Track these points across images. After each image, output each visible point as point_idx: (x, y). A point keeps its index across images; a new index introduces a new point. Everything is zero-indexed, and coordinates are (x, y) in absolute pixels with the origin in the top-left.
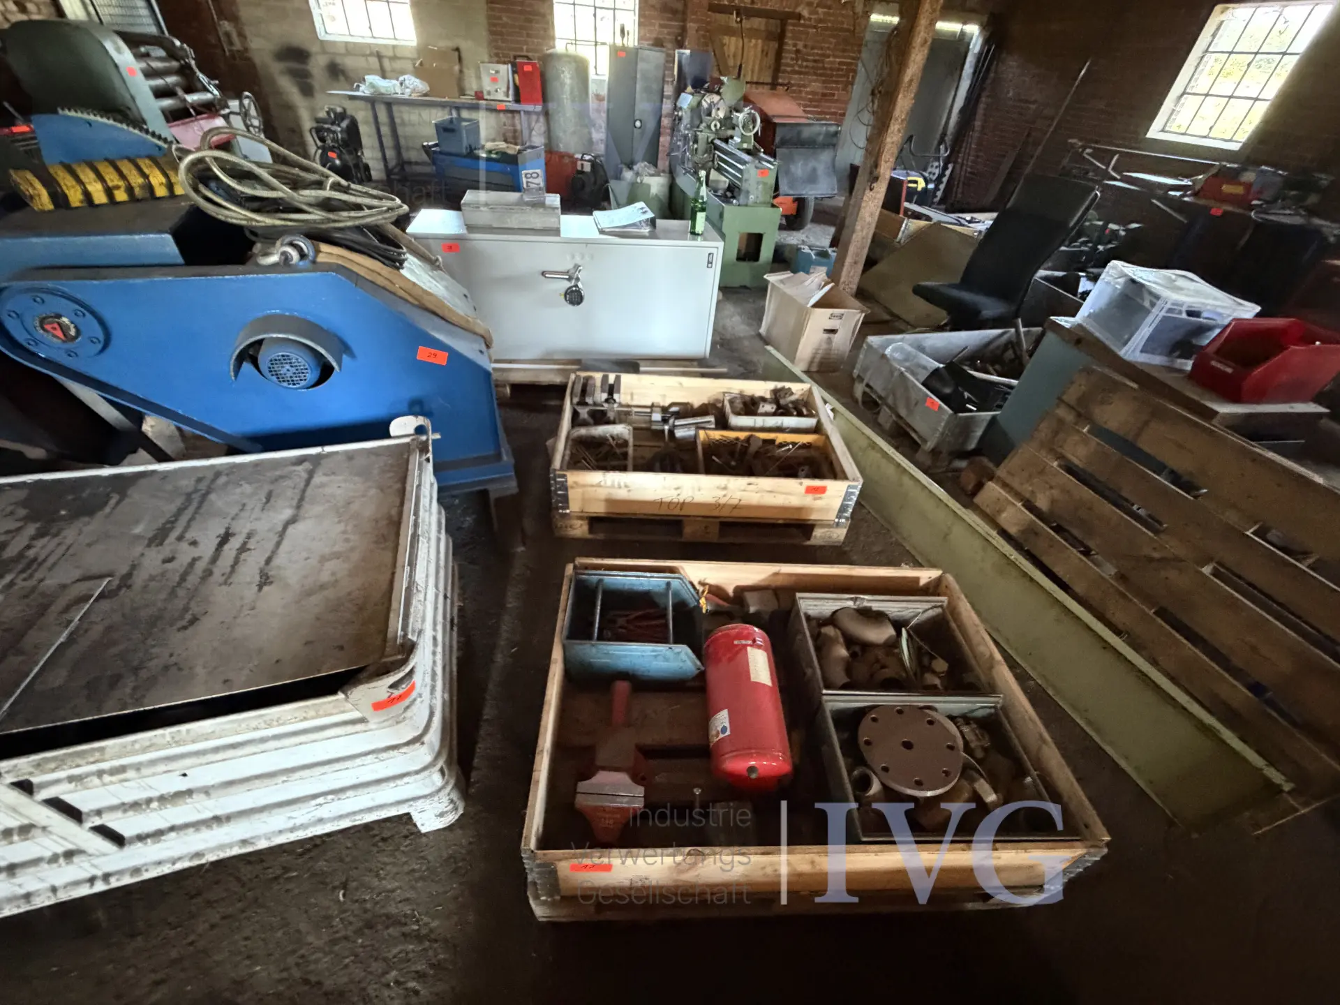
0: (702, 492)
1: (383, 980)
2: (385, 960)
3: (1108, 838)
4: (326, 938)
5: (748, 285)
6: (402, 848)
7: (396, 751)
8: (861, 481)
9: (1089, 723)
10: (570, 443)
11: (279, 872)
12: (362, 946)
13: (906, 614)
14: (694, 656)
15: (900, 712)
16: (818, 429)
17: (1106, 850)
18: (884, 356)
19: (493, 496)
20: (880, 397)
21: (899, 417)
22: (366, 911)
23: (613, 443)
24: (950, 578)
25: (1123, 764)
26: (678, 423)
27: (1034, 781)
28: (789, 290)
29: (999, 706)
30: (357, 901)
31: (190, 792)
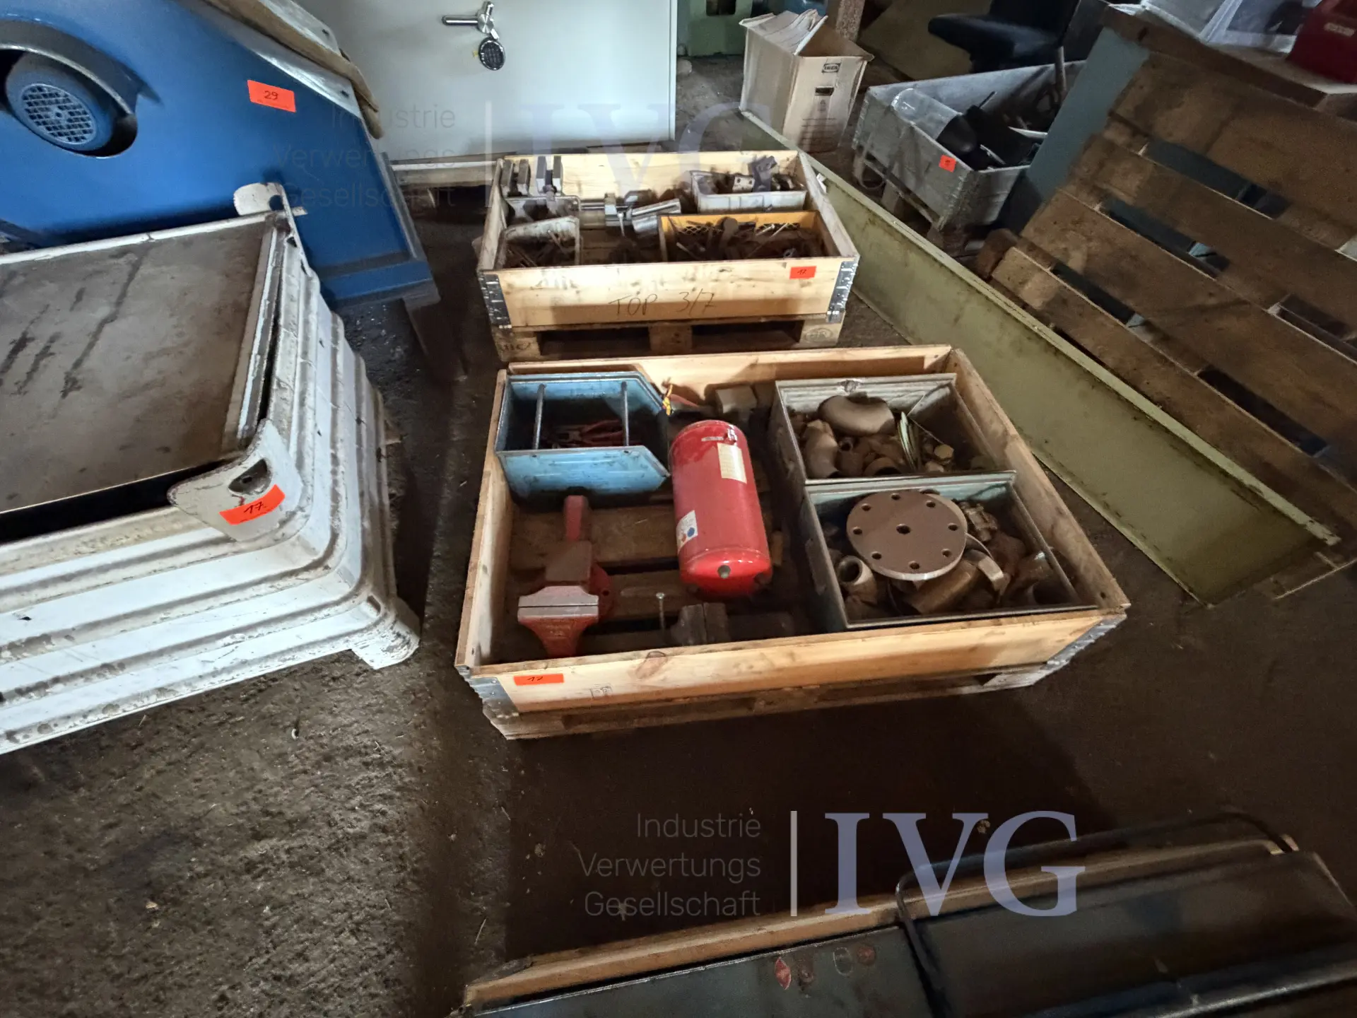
0: (667, 286)
1: (347, 805)
2: (348, 787)
3: (1127, 605)
4: (282, 774)
5: (724, 50)
6: (355, 685)
7: (294, 578)
8: (858, 257)
9: (1106, 506)
10: (504, 245)
11: (223, 718)
12: (322, 778)
13: (907, 399)
14: (655, 460)
15: (895, 498)
16: (807, 205)
17: (1124, 616)
18: (889, 109)
19: (409, 306)
20: (885, 171)
21: (908, 191)
22: (322, 746)
23: (557, 241)
24: (960, 354)
25: (1139, 544)
26: (636, 212)
27: (1047, 558)
28: (772, 37)
29: (1011, 483)
30: (311, 738)
31: (46, 638)
